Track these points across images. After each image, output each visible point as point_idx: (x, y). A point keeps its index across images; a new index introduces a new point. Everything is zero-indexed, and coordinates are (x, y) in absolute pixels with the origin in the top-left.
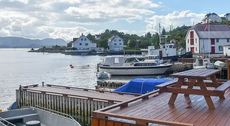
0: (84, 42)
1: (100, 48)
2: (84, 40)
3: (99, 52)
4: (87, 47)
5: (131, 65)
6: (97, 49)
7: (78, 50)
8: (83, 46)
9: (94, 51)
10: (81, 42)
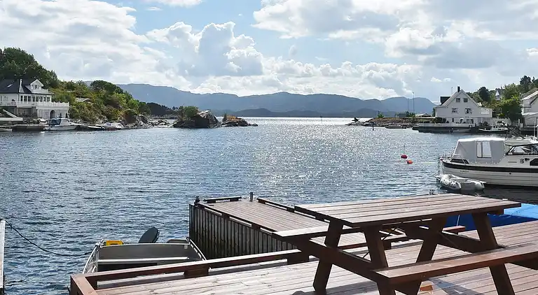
0: (462, 106)
1: (501, 120)
2: (462, 100)
3: (496, 129)
4: (470, 116)
5: (522, 161)
6: (494, 122)
7: (448, 122)
8: (461, 115)
9: (486, 125)
10: (455, 105)
